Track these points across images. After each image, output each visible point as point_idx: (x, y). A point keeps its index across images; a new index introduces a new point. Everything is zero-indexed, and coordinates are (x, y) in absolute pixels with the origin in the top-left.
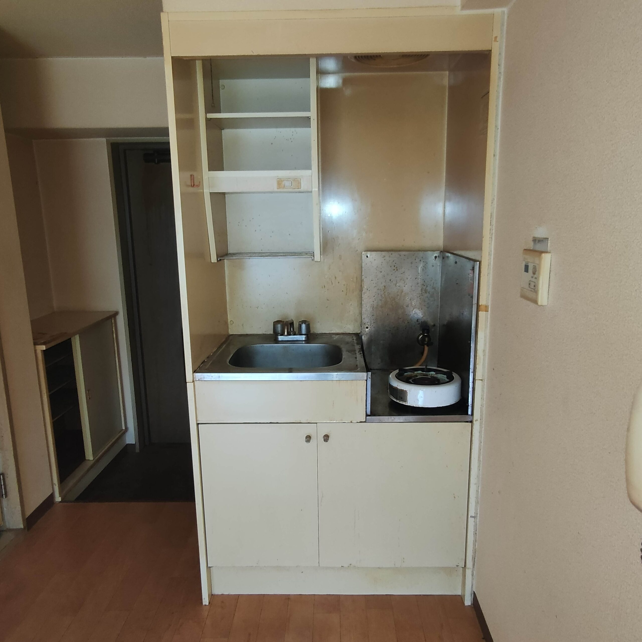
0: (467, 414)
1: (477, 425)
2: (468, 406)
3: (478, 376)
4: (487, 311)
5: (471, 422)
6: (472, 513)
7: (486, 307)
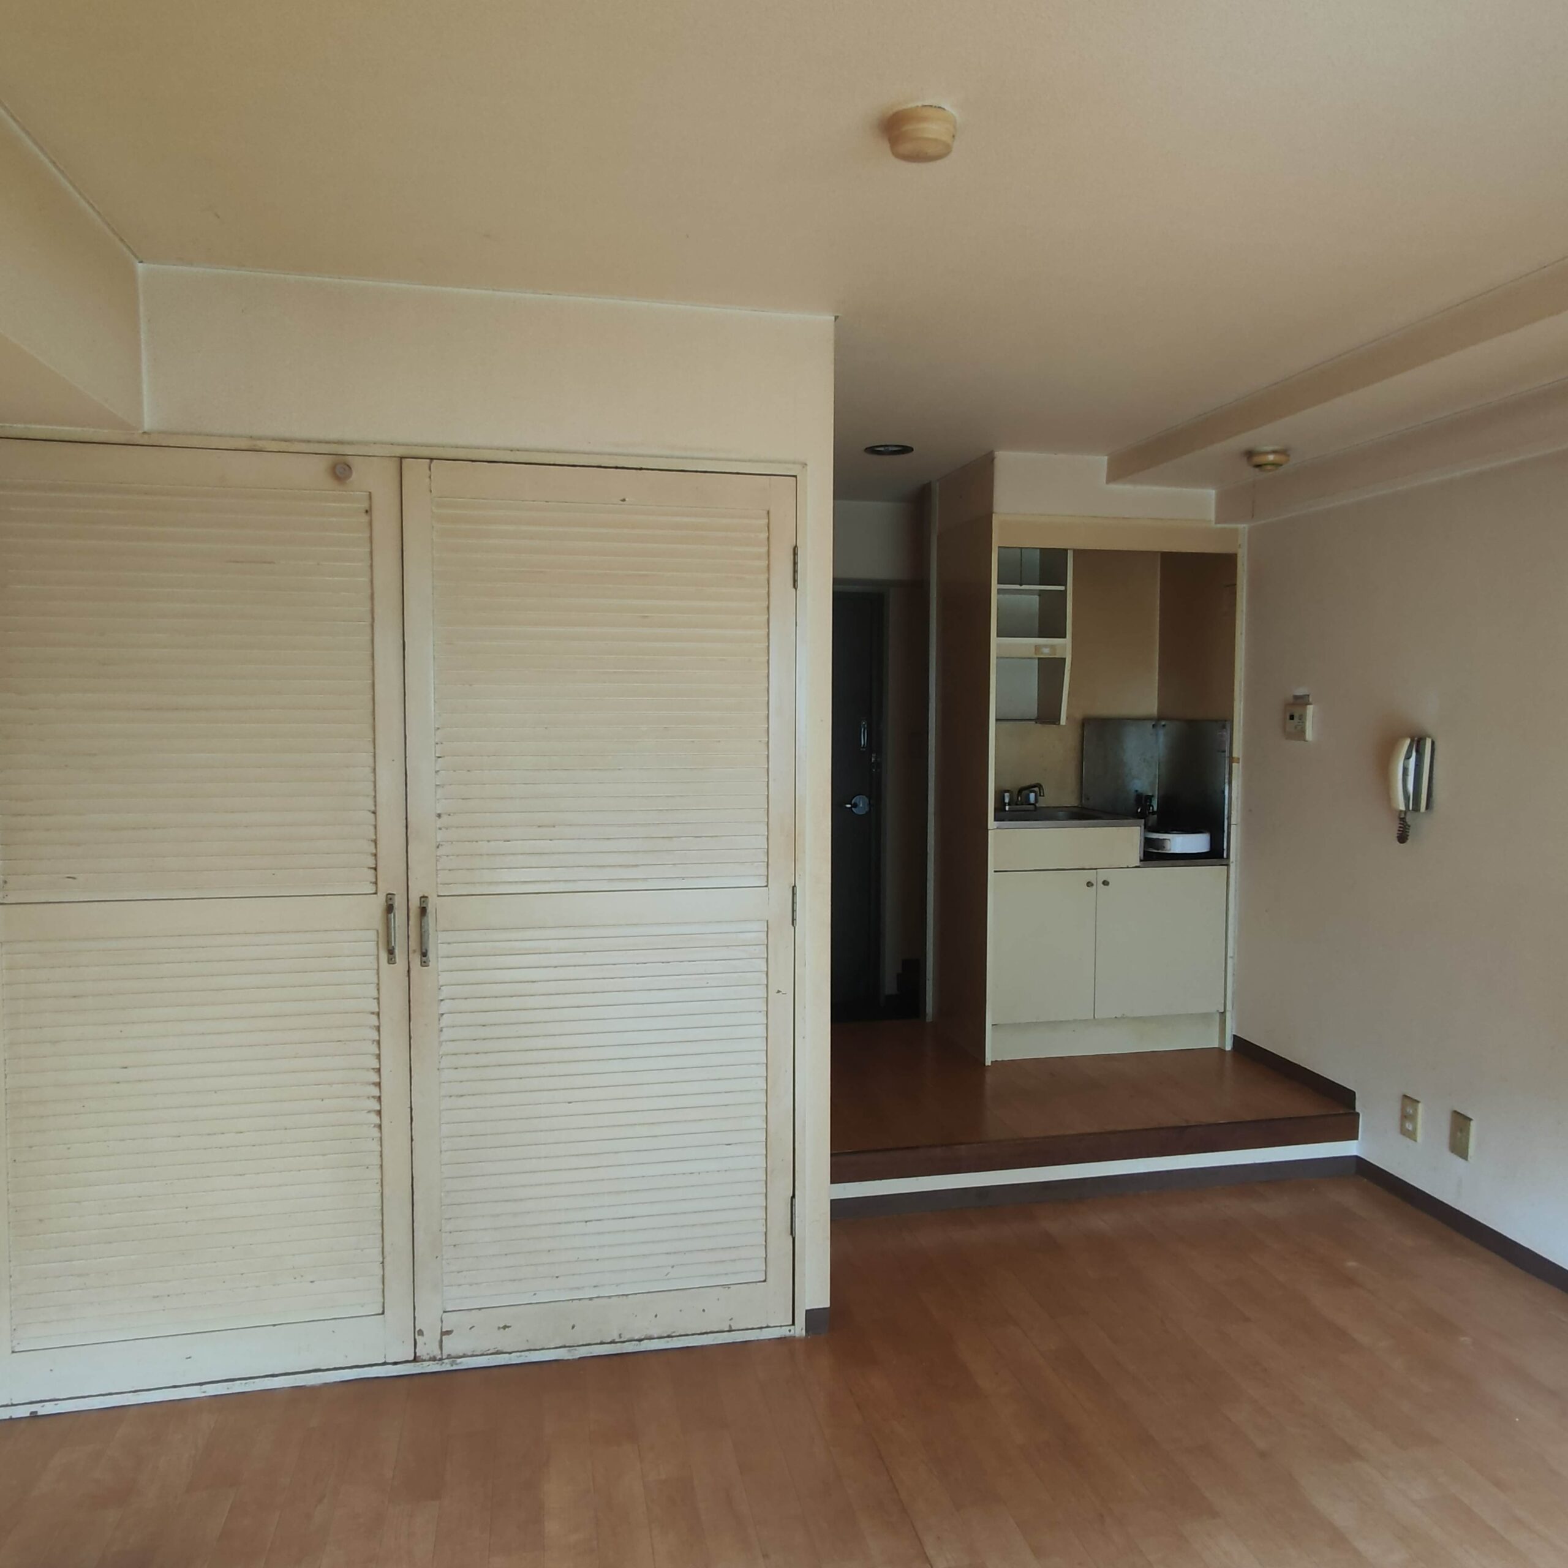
0: (1222, 857)
1: (1232, 867)
2: (1223, 850)
3: (1233, 821)
4: (1238, 763)
5: (1227, 865)
6: (1230, 954)
7: (1239, 759)
